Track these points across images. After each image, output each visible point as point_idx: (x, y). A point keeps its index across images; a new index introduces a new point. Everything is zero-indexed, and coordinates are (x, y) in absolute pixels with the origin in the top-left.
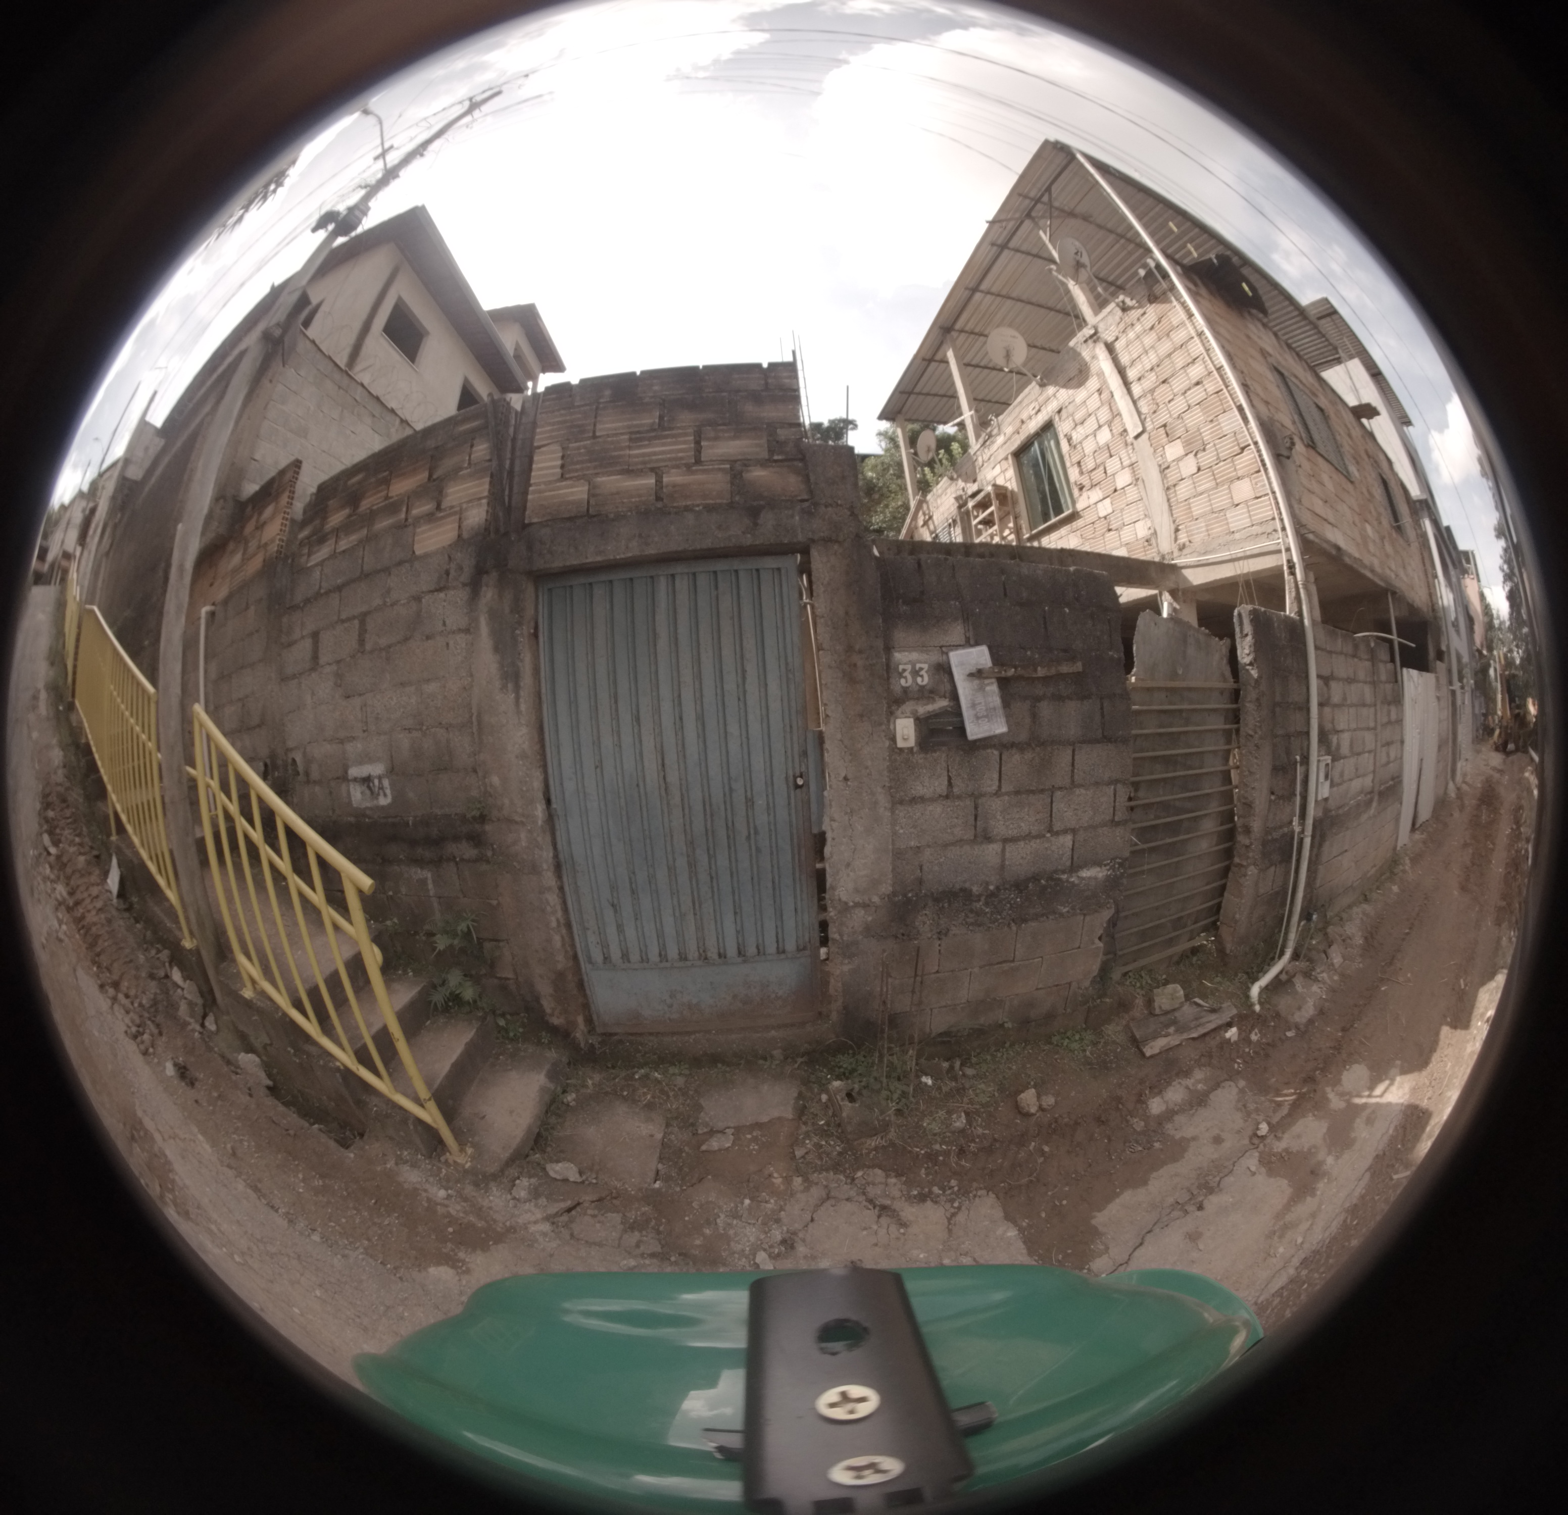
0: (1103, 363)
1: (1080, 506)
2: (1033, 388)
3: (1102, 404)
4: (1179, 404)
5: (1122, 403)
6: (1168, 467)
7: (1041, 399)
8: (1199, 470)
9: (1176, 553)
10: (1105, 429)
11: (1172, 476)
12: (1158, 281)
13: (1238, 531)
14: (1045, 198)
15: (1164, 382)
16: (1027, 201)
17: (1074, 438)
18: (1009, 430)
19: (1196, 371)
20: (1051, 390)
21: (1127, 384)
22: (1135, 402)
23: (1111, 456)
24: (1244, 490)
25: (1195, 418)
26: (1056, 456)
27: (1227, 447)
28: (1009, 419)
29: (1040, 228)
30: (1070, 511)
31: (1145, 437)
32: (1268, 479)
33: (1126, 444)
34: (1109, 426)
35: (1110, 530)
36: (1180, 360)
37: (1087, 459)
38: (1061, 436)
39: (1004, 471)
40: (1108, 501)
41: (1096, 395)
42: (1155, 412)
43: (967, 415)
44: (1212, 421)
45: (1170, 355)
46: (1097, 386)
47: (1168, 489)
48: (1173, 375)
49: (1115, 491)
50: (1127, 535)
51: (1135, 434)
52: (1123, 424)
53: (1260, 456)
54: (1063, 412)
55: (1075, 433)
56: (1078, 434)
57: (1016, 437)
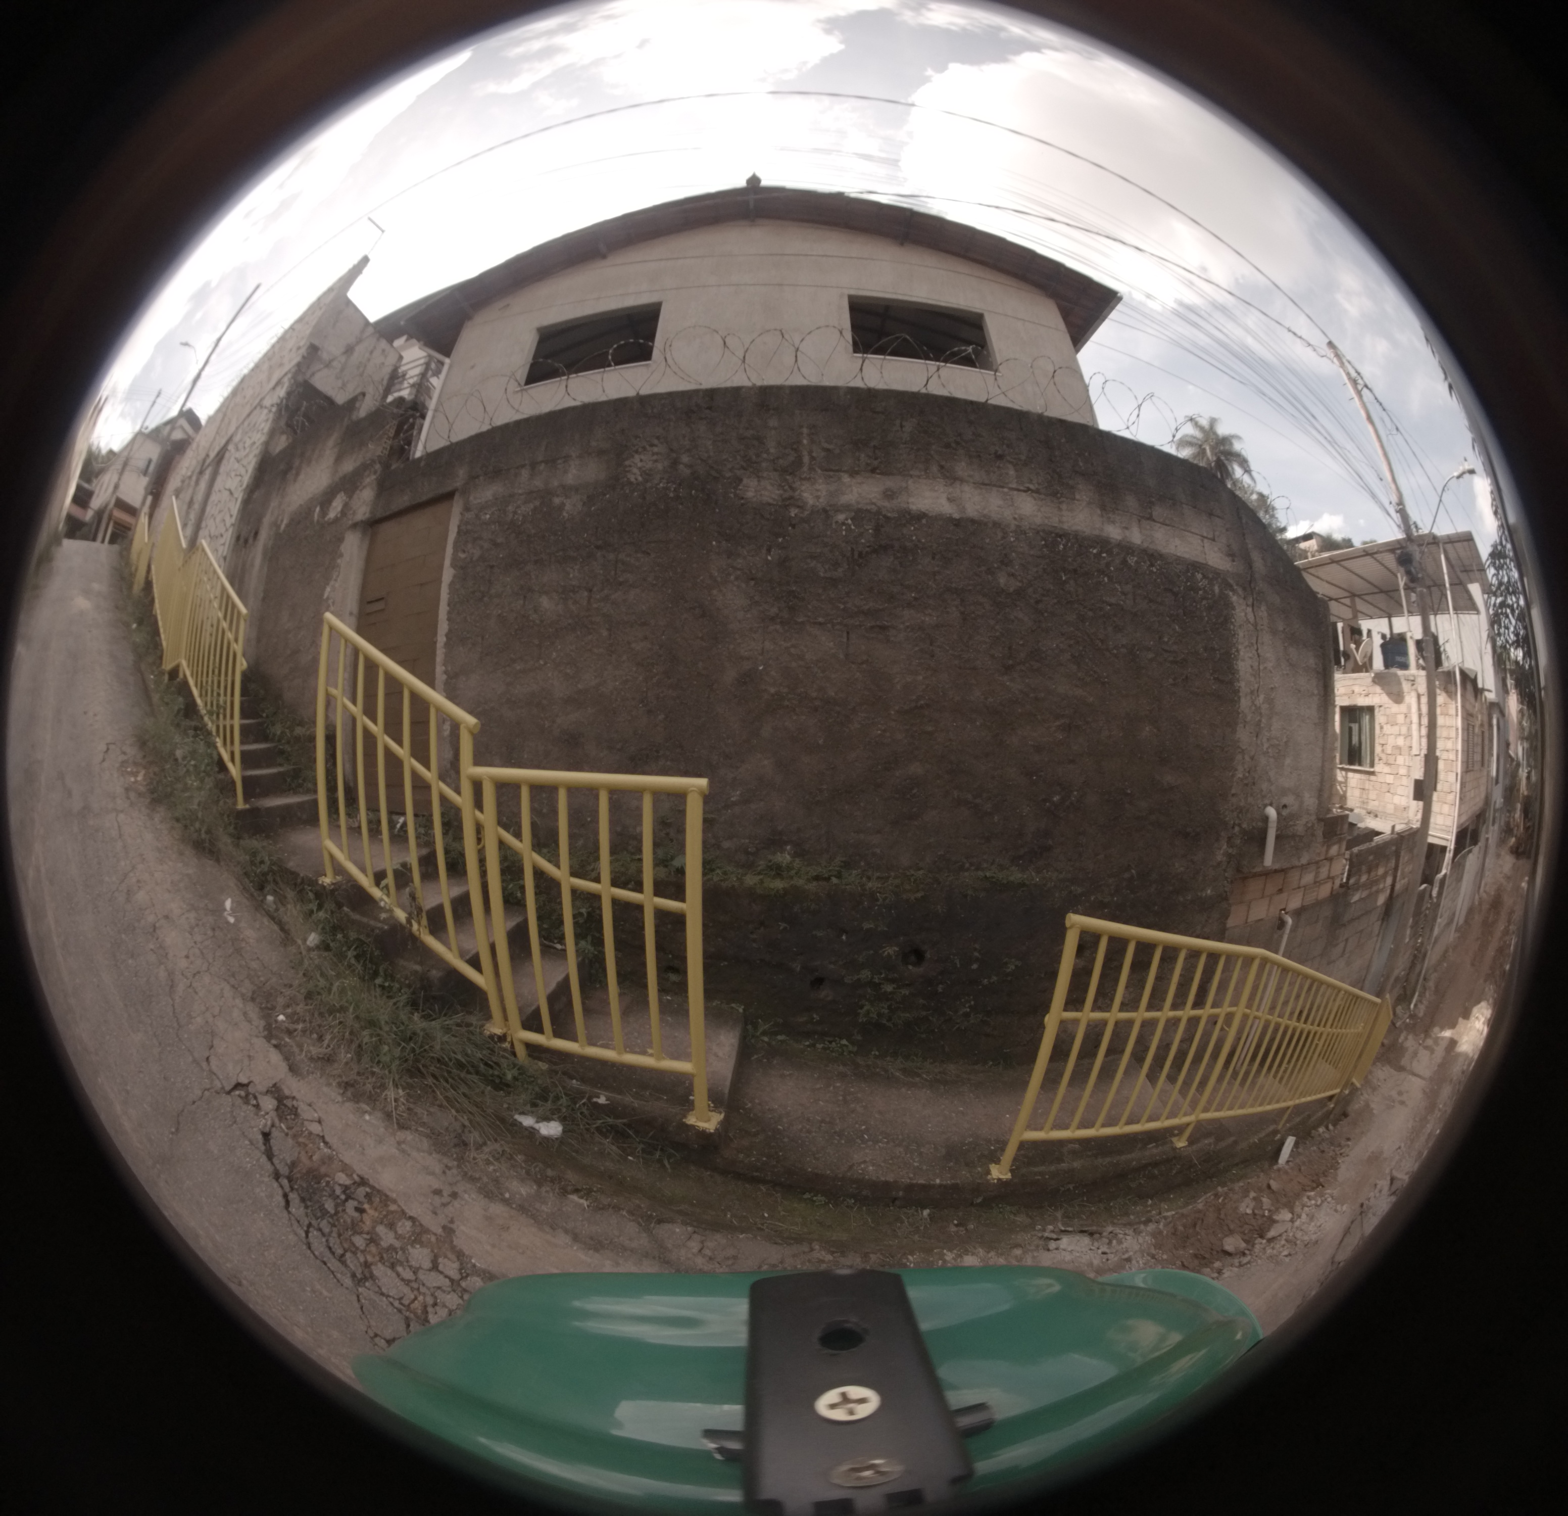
0: (1411, 701)
1: (1375, 771)
3: (1405, 723)
5: (1415, 732)
10: (1402, 738)
17: (1385, 729)
20: (1378, 689)
21: (1420, 724)
23: (1401, 755)
30: (1369, 771)
33: (1410, 754)
35: (1389, 792)
37: (1387, 746)
38: (1377, 722)
41: (1403, 716)
46: (1405, 712)
49: (1397, 774)
50: (1396, 799)
51: (1416, 753)
52: (1412, 743)
54: (1382, 709)
55: (1385, 727)
56: (1388, 729)
57: (1346, 698)
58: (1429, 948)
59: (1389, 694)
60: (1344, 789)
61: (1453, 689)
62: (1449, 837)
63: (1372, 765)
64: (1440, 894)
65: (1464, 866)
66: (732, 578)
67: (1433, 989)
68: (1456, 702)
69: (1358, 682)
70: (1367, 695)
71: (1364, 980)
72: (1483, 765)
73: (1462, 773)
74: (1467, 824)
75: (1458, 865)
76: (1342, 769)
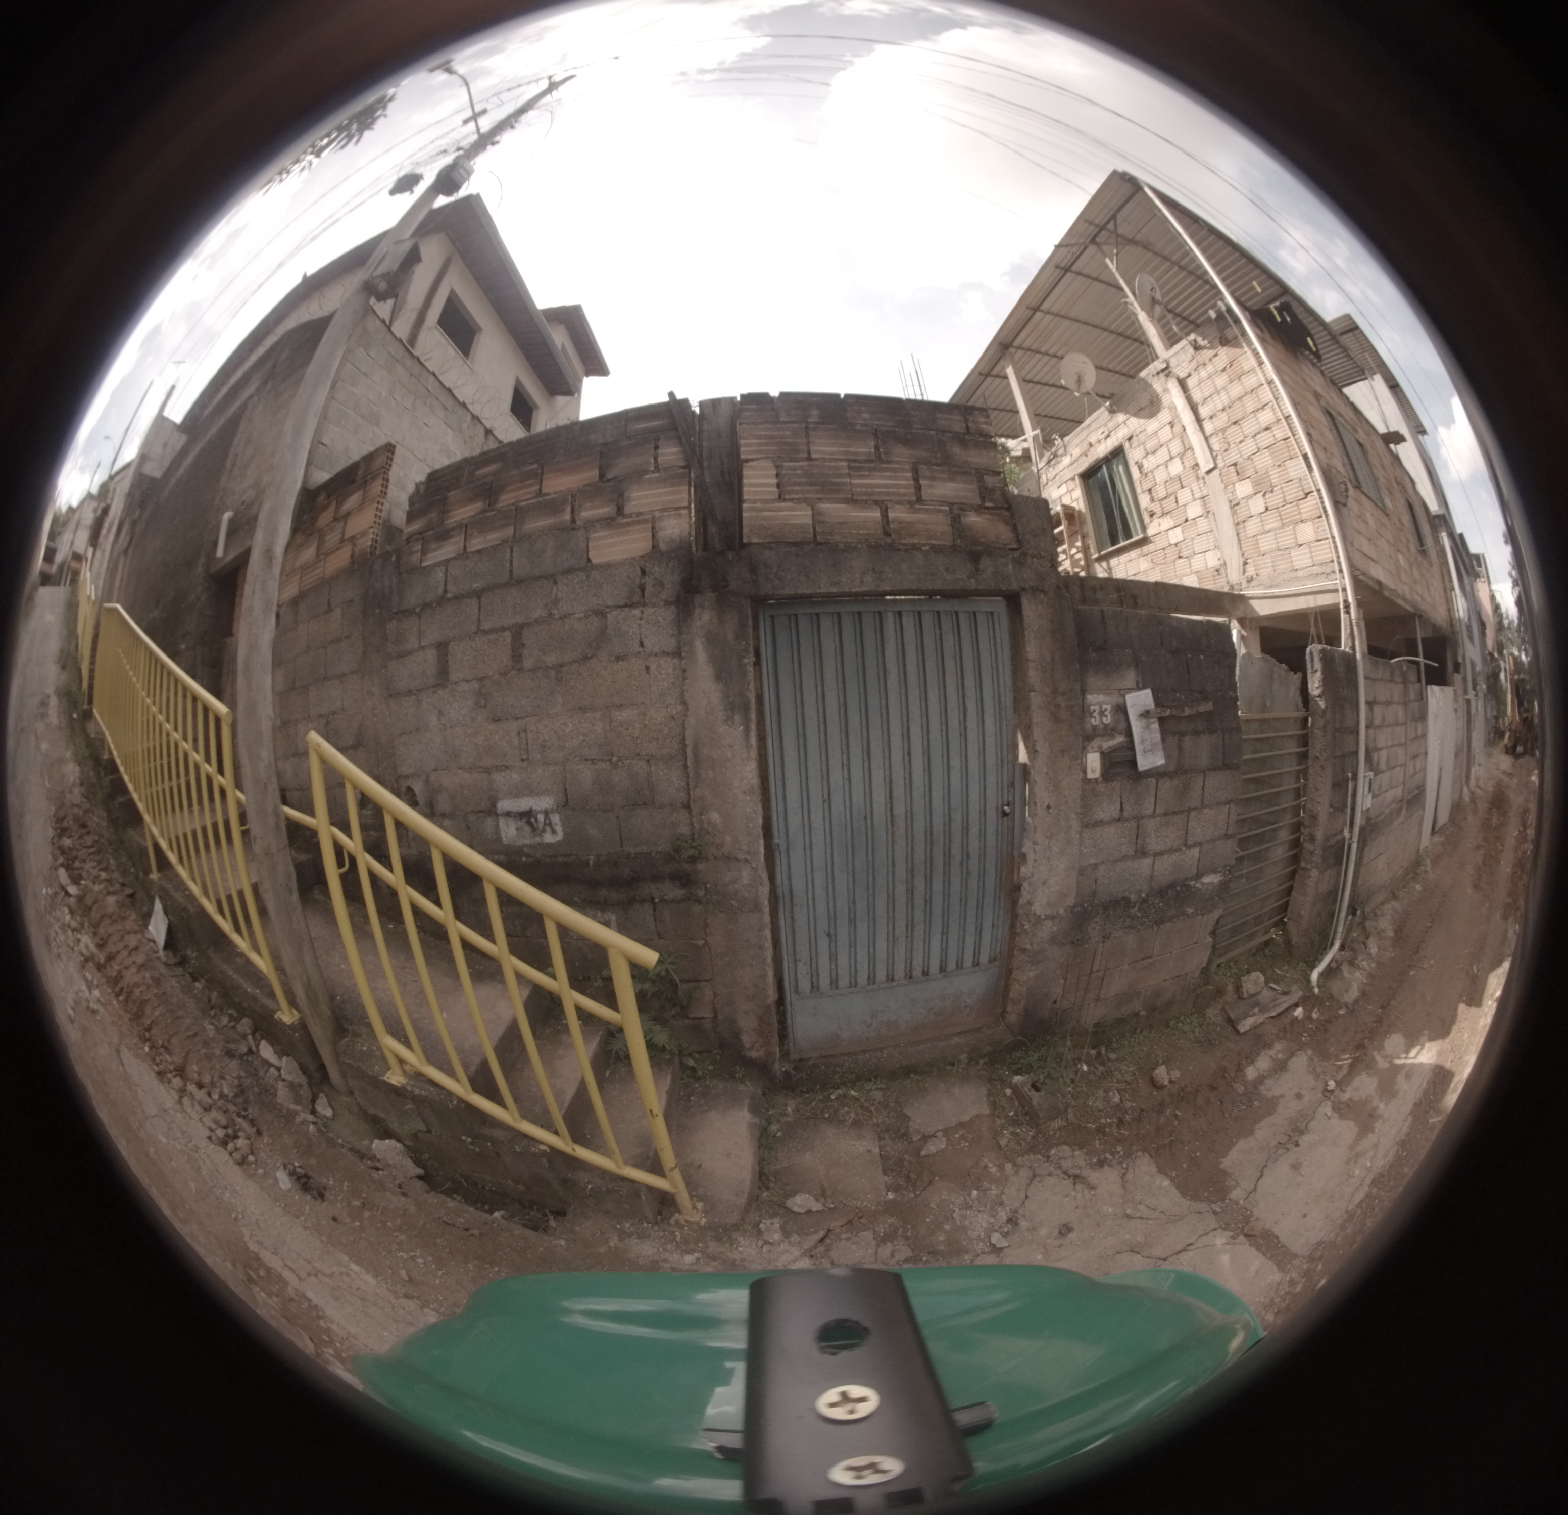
0: (1174, 397)
1: (1150, 532)
2: (1102, 413)
4: (1249, 447)
5: (1194, 438)
6: (1238, 504)
7: (1111, 425)
8: (1267, 509)
9: (1244, 585)
10: (1177, 461)
11: (1242, 513)
12: (1230, 326)
13: (1301, 569)
14: (1111, 226)
15: (1235, 423)
16: (1092, 228)
17: (1145, 466)
18: (1076, 452)
19: (1266, 417)
20: (1121, 417)
21: (1199, 420)
22: (1206, 439)
23: (1182, 487)
24: (1307, 532)
25: (1264, 461)
26: (1125, 481)
27: (1293, 492)
28: (1076, 441)
29: (1106, 256)
30: (1141, 536)
31: (1216, 473)
32: (1329, 524)
33: (1198, 478)
34: (1181, 458)
35: (1180, 557)
36: (1250, 404)
37: (1158, 488)
38: (1131, 463)
39: (1070, 492)
40: (1179, 529)
41: (1168, 427)
42: (1226, 451)
43: (1030, 432)
44: (1279, 465)
45: (1240, 398)
46: (1169, 419)
47: (1238, 524)
48: (1243, 418)
49: (1186, 520)
50: (1197, 563)
51: (1207, 469)
52: (1195, 459)
53: (1322, 503)
54: (1134, 440)
55: (1145, 462)
56: (1150, 462)
57: (1085, 456)
59: (1138, 412)
63: (1145, 528)
69: (1091, 429)
70: (1108, 435)
76: (1100, 559)
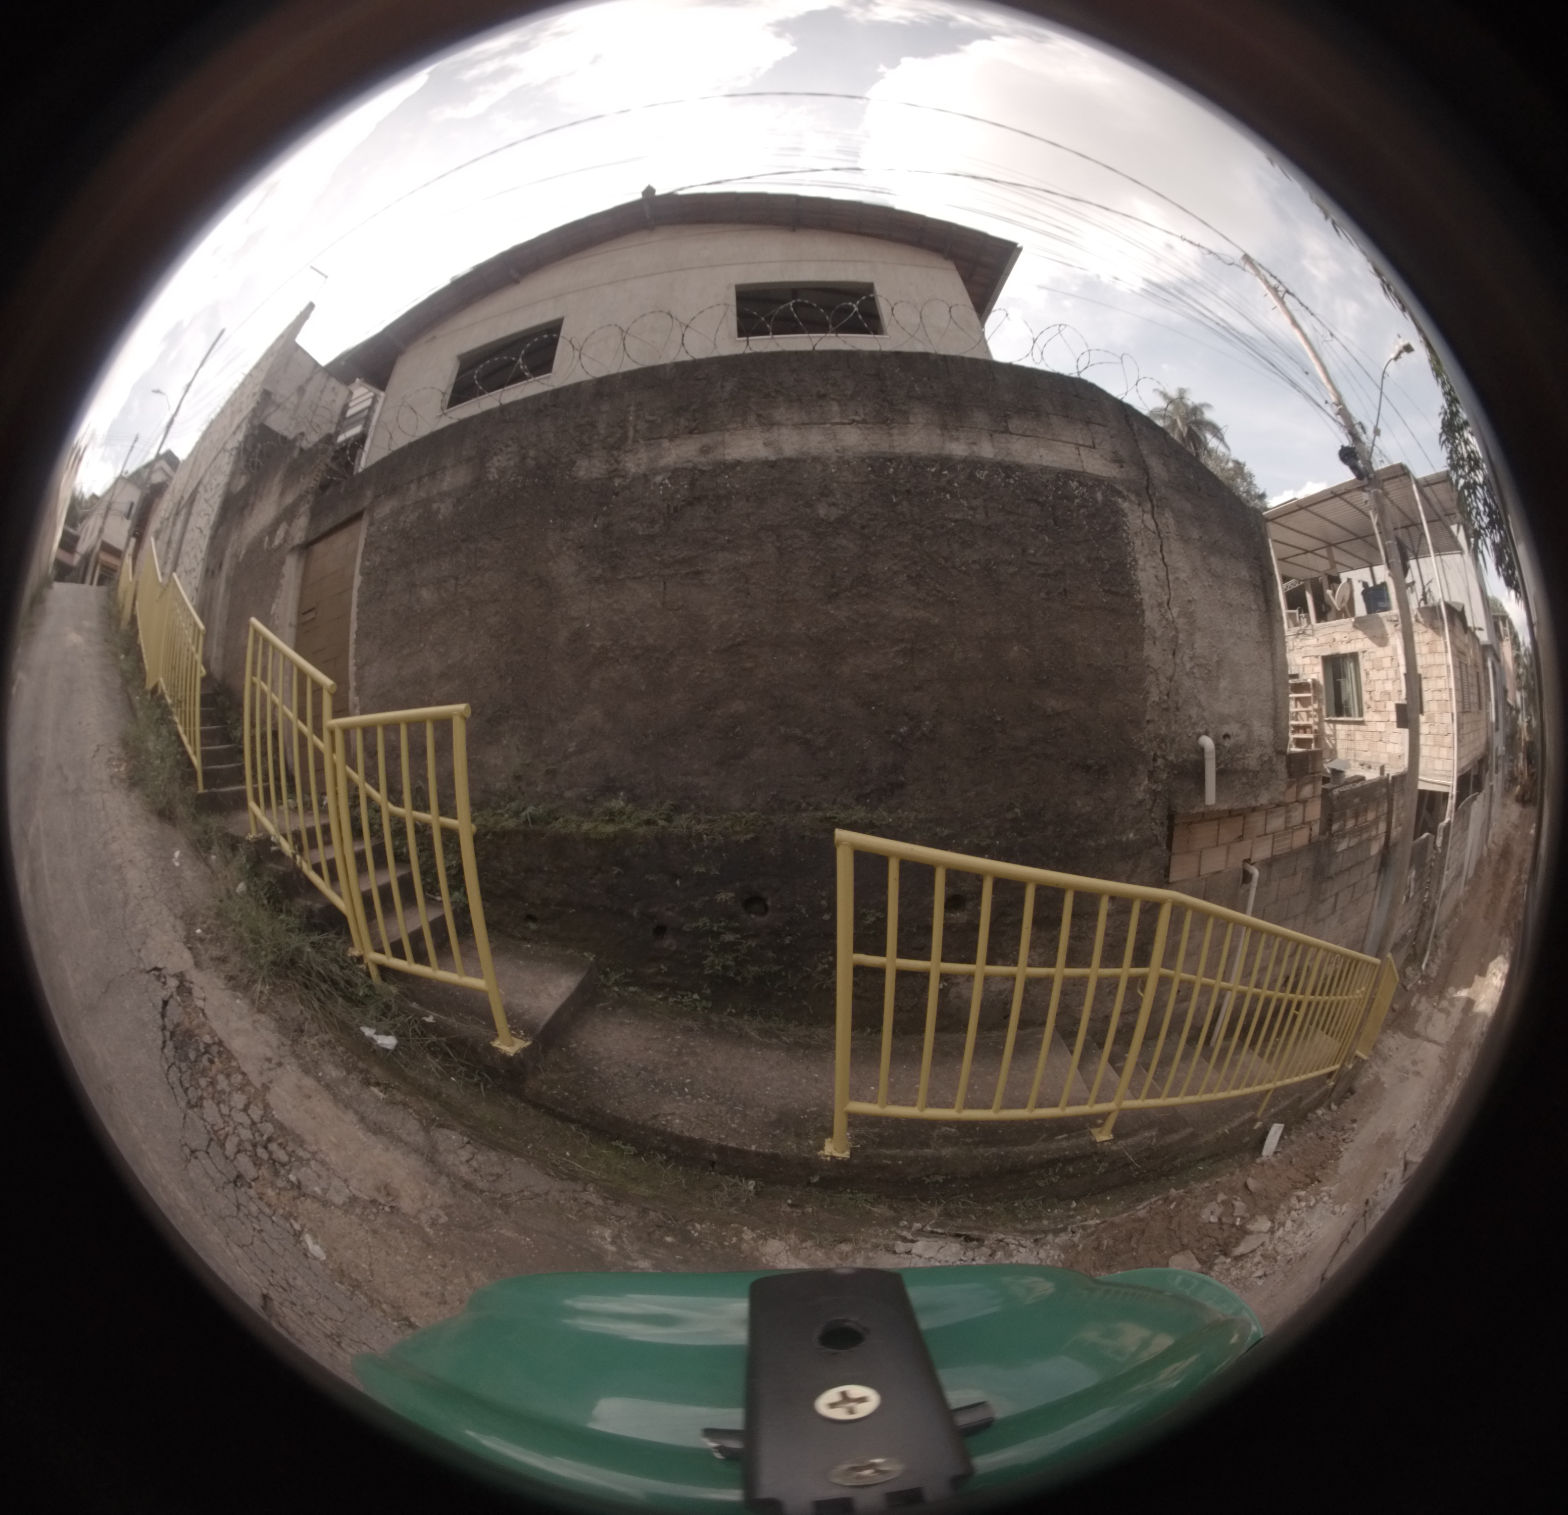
0: (1398, 642)
1: (1366, 718)
3: (1392, 667)
10: (1390, 682)
17: (1371, 675)
19: (1441, 683)
20: (1360, 634)
23: (1390, 701)
25: (1434, 708)
26: (1354, 677)
34: (1393, 682)
35: (1381, 741)
36: (1435, 672)
37: (1376, 693)
38: (1361, 668)
39: (1313, 665)
41: (1389, 659)
45: (1431, 666)
46: (1391, 654)
49: (1389, 721)
50: (1390, 748)
52: (1400, 689)
54: (1366, 654)
55: (1371, 673)
56: (1374, 675)
57: (1327, 647)
58: (1438, 902)
59: (1373, 638)
60: (1333, 742)
61: (1440, 624)
62: (1450, 783)
63: (1361, 714)
64: (1445, 843)
65: (1469, 815)
66: (565, 548)
67: (1445, 946)
68: (1445, 638)
69: (1338, 629)
70: (1349, 642)
71: (1364, 940)
72: (1480, 707)
73: (1458, 713)
74: (1468, 769)
75: (1462, 812)
76: (1329, 722)
